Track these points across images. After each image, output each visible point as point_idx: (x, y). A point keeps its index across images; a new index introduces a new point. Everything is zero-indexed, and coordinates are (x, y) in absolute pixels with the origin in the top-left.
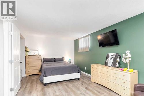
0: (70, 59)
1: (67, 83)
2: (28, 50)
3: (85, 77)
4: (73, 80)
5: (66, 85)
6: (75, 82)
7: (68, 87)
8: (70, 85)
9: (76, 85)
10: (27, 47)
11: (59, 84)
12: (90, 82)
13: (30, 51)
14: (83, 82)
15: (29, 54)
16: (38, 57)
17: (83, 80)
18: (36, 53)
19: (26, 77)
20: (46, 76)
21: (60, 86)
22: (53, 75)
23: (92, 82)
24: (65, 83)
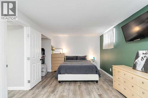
0: (94, 58)
1: (81, 84)
2: (54, 49)
3: (107, 81)
4: (90, 82)
5: (79, 86)
6: (91, 84)
7: (79, 89)
8: (83, 87)
9: (90, 89)
10: (53, 46)
11: (73, 84)
12: (110, 88)
13: (55, 50)
14: (101, 86)
15: (54, 52)
16: (61, 55)
17: (102, 84)
18: (61, 51)
19: (52, 72)
20: (60, 74)
21: (72, 87)
22: (68, 73)
23: (113, 89)
24: (79, 84)
